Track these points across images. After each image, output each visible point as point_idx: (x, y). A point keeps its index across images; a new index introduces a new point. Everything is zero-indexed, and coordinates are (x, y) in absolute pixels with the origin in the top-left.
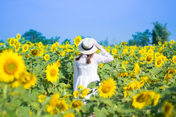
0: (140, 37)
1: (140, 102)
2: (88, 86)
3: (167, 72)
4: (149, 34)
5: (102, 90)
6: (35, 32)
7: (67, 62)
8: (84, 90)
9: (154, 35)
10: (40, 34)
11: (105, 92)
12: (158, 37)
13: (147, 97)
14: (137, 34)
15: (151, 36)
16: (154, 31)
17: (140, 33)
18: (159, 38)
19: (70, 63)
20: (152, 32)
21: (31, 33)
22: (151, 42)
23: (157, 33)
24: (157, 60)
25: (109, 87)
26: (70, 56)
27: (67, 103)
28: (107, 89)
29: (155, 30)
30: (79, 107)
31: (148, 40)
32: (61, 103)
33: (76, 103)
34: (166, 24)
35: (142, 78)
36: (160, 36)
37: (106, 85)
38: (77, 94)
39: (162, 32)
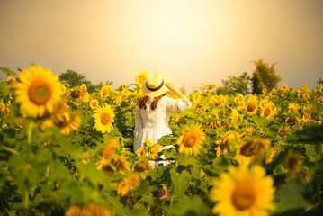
0: (233, 84)
1: (246, 156)
2: (159, 141)
3: (284, 120)
4: (248, 79)
5: (183, 142)
6: (75, 74)
7: (126, 112)
8: (154, 146)
9: (255, 80)
10: (83, 78)
11: (187, 145)
12: (261, 83)
13: (257, 148)
14: (229, 80)
15: (250, 81)
16: (255, 75)
17: (234, 78)
18: (262, 85)
19: (129, 113)
20: (252, 77)
21: (68, 75)
22: (251, 91)
23: (259, 78)
24: (263, 109)
25: (194, 138)
26: (129, 102)
27: (127, 160)
28: (191, 141)
29: (258, 73)
30: (146, 171)
31: (246, 89)
32: (119, 160)
33: (141, 165)
34: (273, 65)
35: (243, 129)
36: (264, 82)
37: (189, 134)
38: (142, 153)
39: (267, 76)
